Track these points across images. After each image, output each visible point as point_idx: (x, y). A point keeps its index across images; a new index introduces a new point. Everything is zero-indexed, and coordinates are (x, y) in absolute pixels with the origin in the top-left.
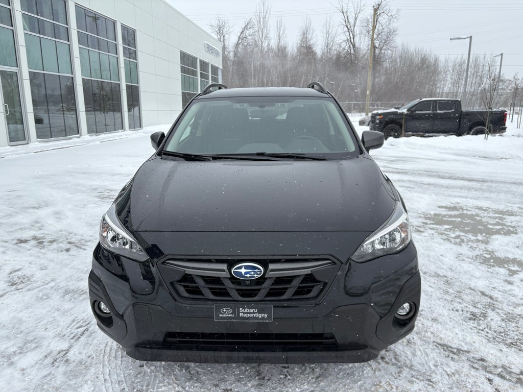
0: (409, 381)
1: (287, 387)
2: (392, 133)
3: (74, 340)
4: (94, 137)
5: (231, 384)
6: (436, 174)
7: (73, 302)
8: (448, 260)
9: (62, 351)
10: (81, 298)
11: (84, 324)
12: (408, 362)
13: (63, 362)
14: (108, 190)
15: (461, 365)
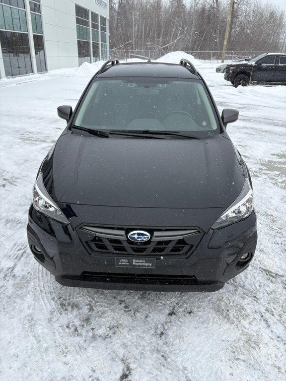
0: (242, 297)
1: (161, 300)
2: (241, 82)
3: (17, 260)
4: (11, 79)
5: (124, 297)
6: (272, 121)
7: (13, 229)
8: (274, 201)
9: (10, 268)
10: (18, 227)
11: (22, 248)
12: (242, 283)
13: (11, 277)
14: (27, 132)
15: (277, 286)
